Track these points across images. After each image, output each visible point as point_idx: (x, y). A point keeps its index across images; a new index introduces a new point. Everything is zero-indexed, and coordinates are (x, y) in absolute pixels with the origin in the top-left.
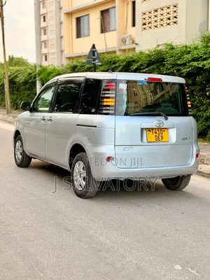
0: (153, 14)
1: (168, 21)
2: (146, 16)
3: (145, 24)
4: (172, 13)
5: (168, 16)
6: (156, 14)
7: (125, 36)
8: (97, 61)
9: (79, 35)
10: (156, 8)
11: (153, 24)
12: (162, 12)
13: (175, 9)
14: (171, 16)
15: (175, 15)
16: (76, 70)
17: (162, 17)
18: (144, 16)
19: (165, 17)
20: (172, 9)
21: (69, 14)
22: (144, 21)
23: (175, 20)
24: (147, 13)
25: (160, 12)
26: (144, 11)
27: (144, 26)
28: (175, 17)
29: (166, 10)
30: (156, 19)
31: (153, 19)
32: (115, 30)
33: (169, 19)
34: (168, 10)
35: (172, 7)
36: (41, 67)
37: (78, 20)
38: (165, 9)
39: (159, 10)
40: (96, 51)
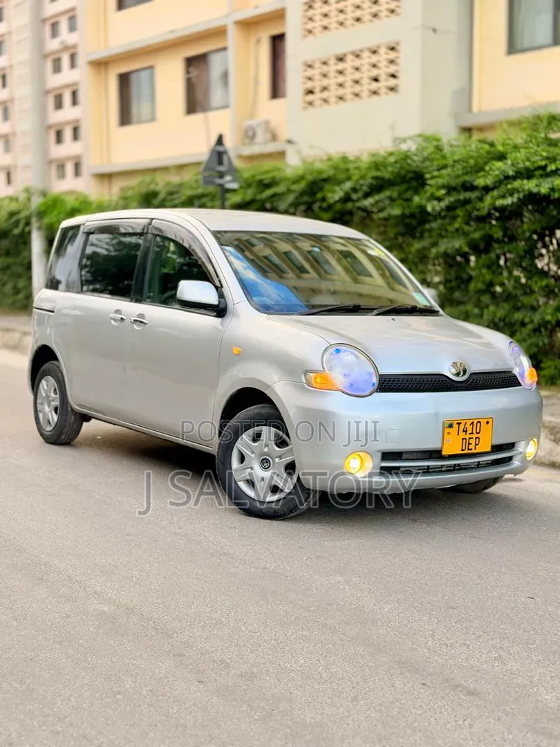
0: (333, 67)
1: (375, 86)
2: (315, 73)
3: (311, 92)
4: (383, 64)
5: (374, 72)
6: (341, 66)
7: (253, 122)
8: (228, 178)
9: (125, 118)
10: (340, 51)
11: (334, 92)
12: (357, 63)
13: (392, 55)
14: (382, 72)
15: (392, 69)
16: (156, 202)
17: (357, 76)
18: (310, 73)
19: (366, 74)
20: (384, 54)
21: (101, 65)
22: (309, 85)
23: (392, 82)
24: (317, 65)
25: (350, 62)
26: (309, 58)
27: (310, 97)
28: (393, 76)
29: (367, 58)
30: (341, 79)
31: (332, 81)
32: (226, 107)
33: (376, 80)
34: (374, 59)
35: (383, 51)
36: (44, 194)
37: (124, 80)
38: (366, 54)
39: (350, 58)
40: (225, 152)
